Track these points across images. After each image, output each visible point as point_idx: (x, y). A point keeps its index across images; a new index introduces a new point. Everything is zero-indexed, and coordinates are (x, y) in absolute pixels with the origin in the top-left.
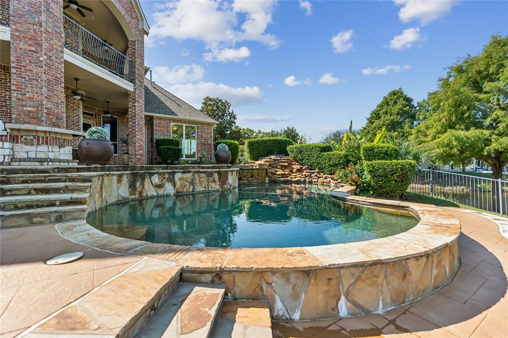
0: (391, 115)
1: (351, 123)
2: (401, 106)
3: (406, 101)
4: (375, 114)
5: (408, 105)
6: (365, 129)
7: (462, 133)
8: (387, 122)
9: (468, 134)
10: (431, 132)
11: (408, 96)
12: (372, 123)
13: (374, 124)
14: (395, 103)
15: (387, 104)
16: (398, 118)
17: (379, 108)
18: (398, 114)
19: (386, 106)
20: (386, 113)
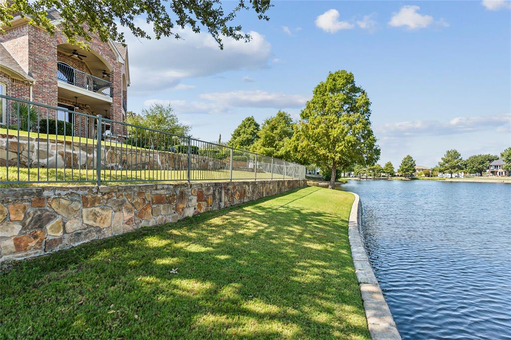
0: (247, 134)
1: (220, 137)
2: (252, 129)
3: (256, 126)
4: (237, 132)
5: (256, 129)
6: (231, 142)
7: (266, 149)
8: (244, 139)
9: (268, 149)
10: (258, 148)
11: (257, 123)
12: (235, 138)
13: (236, 139)
14: (249, 126)
15: (245, 126)
16: (250, 137)
17: (239, 129)
18: (251, 134)
19: (244, 128)
20: (244, 132)
